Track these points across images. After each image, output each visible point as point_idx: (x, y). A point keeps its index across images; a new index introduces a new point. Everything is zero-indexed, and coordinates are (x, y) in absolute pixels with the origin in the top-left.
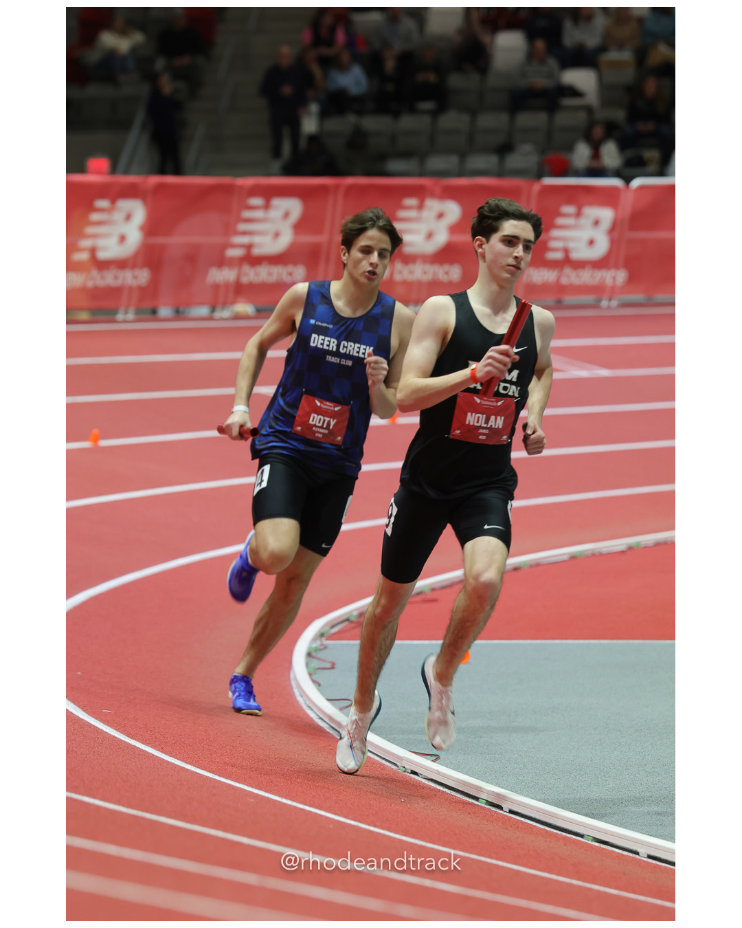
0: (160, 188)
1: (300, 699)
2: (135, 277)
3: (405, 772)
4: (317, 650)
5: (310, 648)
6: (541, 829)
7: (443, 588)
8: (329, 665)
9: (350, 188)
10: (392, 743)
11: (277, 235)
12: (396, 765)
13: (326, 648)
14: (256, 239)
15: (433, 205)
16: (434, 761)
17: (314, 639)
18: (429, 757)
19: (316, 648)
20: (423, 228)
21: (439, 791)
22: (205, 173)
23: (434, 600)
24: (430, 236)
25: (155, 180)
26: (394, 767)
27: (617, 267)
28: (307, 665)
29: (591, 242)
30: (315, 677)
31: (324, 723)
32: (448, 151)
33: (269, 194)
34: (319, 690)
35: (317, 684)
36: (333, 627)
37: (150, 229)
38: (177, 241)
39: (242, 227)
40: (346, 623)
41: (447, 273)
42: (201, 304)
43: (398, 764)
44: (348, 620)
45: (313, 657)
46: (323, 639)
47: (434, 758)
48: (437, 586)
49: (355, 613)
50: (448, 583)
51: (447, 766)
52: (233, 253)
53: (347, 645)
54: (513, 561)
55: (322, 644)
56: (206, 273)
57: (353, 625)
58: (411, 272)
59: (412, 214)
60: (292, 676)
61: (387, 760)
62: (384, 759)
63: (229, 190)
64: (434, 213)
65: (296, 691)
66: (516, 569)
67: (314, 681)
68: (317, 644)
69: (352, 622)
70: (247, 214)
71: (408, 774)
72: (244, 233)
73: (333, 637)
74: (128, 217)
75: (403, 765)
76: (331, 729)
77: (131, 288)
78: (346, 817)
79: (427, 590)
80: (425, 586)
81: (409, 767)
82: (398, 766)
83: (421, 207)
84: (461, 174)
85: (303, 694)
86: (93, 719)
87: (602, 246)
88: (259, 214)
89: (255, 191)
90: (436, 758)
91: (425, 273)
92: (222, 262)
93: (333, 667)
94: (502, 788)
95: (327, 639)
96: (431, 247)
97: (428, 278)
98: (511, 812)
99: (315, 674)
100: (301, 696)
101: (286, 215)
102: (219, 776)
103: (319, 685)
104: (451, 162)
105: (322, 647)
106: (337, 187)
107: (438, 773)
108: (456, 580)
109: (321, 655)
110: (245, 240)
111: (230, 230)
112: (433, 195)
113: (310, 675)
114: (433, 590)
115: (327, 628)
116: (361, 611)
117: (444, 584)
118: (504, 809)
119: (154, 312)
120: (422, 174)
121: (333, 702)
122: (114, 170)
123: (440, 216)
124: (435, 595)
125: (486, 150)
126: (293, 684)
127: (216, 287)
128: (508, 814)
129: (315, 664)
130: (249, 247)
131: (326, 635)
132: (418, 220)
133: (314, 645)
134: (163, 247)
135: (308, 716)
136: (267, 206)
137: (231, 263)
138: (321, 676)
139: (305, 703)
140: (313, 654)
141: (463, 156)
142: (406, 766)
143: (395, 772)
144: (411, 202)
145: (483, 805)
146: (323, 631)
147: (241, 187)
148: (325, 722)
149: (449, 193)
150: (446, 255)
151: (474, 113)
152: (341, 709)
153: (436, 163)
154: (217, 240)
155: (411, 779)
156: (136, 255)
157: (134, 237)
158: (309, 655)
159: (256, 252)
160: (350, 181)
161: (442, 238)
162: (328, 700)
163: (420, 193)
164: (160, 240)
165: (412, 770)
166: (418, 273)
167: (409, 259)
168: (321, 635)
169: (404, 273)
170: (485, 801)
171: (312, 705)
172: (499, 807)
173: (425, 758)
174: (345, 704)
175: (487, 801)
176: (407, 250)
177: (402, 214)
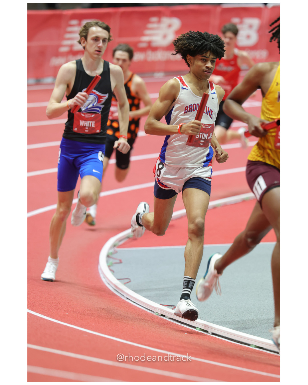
1: (104, 280)
3: (158, 315)
4: (112, 254)
5: (108, 253)
6: (228, 342)
7: (177, 219)
8: (118, 261)
9: (123, 14)
10: (151, 300)
12: (153, 311)
13: (116, 252)
15: (166, 21)
16: (173, 309)
17: (111, 248)
18: (170, 307)
20: (161, 32)
21: (176, 324)
23: (172, 226)
24: (165, 36)
26: (152, 313)
27: (262, 48)
28: (107, 262)
29: (248, 37)
30: (111, 268)
33: (81, 18)
34: (113, 275)
35: (112, 271)
36: (120, 241)
39: (68, 36)
40: (127, 239)
42: (48, 76)
43: (154, 311)
44: (127, 237)
46: (115, 247)
47: (173, 307)
50: (179, 216)
52: (64, 49)
53: (128, 250)
54: (212, 204)
55: (115, 251)
56: (49, 61)
57: (131, 240)
58: (156, 56)
59: (155, 26)
60: (99, 267)
61: (148, 309)
62: (147, 309)
63: (59, 17)
64: (166, 24)
65: (102, 276)
66: (215, 208)
67: (111, 270)
68: (112, 251)
69: (130, 238)
70: (69, 29)
71: (160, 316)
72: (69, 39)
73: (120, 246)
75: (157, 312)
76: (120, 294)
78: (126, 340)
82: (154, 312)
83: (159, 22)
85: (105, 277)
87: (254, 38)
88: (76, 29)
89: (73, 17)
91: (163, 56)
92: (58, 54)
93: (121, 262)
95: (117, 248)
96: (166, 42)
98: (213, 334)
99: (111, 266)
100: (104, 278)
102: (61, 321)
106: (115, 13)
109: (114, 256)
110: (69, 42)
111: (61, 38)
112: (165, 15)
113: (109, 266)
115: (117, 242)
117: (177, 217)
118: (209, 333)
121: (121, 280)
123: (170, 26)
124: (173, 223)
126: (100, 272)
127: (55, 67)
128: (212, 335)
129: (111, 261)
130: (71, 46)
131: (117, 245)
132: (157, 29)
135: (107, 288)
136: (80, 25)
137: (62, 55)
138: (114, 268)
139: (107, 282)
140: (110, 256)
142: (159, 312)
143: (153, 315)
144: (154, 19)
145: (198, 331)
146: (115, 243)
147: (66, 15)
148: (117, 291)
149: (174, 14)
152: (125, 284)
154: (55, 43)
155: (161, 318)
158: (108, 256)
161: (171, 37)
162: (118, 279)
163: (159, 15)
165: (161, 314)
166: (160, 56)
167: (155, 49)
168: (114, 246)
169: (152, 56)
170: (199, 329)
171: (110, 283)
172: (207, 332)
173: (168, 308)
174: (127, 281)
175: (200, 329)
176: (154, 45)
177: (150, 26)
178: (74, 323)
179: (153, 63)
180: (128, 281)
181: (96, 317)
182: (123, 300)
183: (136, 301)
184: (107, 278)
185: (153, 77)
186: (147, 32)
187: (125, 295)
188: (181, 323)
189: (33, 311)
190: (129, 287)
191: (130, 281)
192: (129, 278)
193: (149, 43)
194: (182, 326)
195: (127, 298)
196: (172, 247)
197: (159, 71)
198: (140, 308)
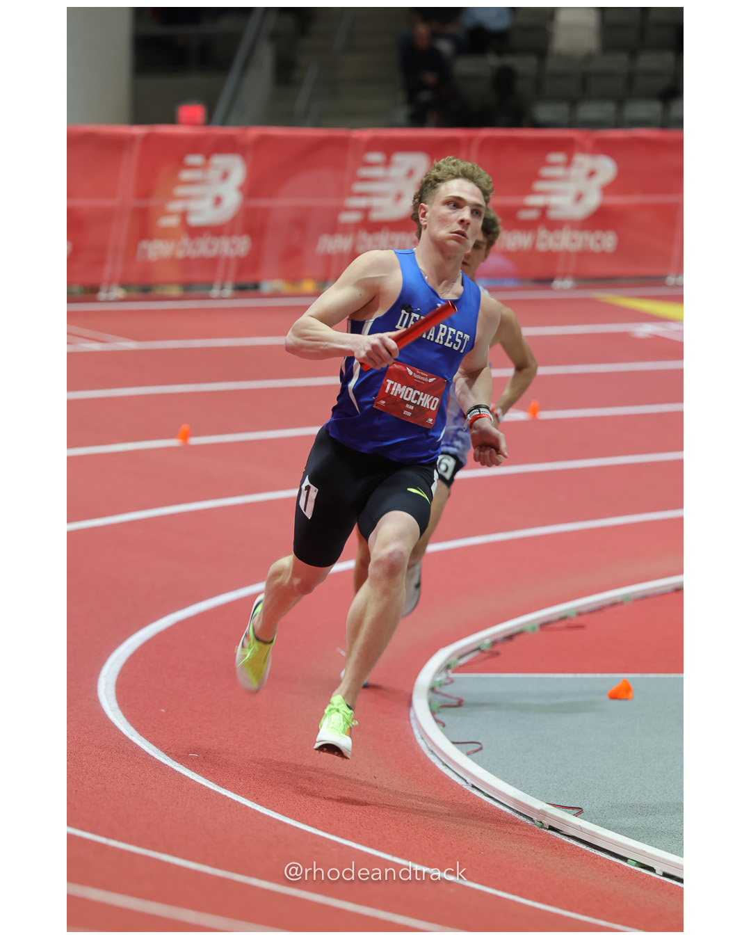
0: (262, 141)
1: (420, 742)
2: (233, 246)
3: (542, 827)
4: (442, 684)
5: (433, 681)
7: (591, 612)
8: (455, 702)
9: (486, 142)
11: (399, 197)
12: (531, 819)
13: (452, 681)
14: (375, 202)
15: (583, 162)
16: (576, 815)
17: (439, 672)
18: (571, 810)
19: (441, 681)
20: (571, 188)
21: (581, 849)
22: (317, 124)
23: (581, 627)
24: (579, 197)
25: (255, 132)
26: (529, 822)
28: (430, 702)
30: (439, 717)
31: (448, 770)
32: (603, 97)
33: (390, 148)
34: (443, 732)
35: (441, 724)
36: (461, 657)
37: (251, 189)
38: (284, 203)
39: (358, 187)
40: (476, 654)
41: (599, 241)
42: (310, 278)
43: (535, 818)
44: (479, 649)
45: (437, 693)
46: (450, 671)
47: (576, 811)
48: (583, 609)
49: (488, 642)
50: (597, 606)
51: (591, 822)
52: (348, 218)
53: (478, 678)
55: (448, 678)
56: (316, 242)
57: (484, 655)
58: (557, 241)
59: (559, 172)
60: (412, 714)
61: (521, 814)
62: (517, 812)
63: (343, 143)
64: (582, 172)
65: (416, 732)
67: (437, 721)
68: (442, 677)
69: (483, 651)
70: (364, 172)
71: (546, 831)
72: (361, 195)
73: (460, 669)
74: (225, 176)
75: (541, 820)
76: (456, 776)
77: (228, 260)
79: (573, 614)
80: (570, 610)
81: (547, 822)
82: (533, 821)
83: (568, 164)
84: (618, 124)
85: (425, 736)
86: (177, 764)
88: (378, 172)
89: (373, 145)
90: (579, 811)
91: (574, 241)
92: (335, 228)
93: (460, 704)
94: (656, 847)
95: (454, 672)
96: (580, 211)
97: (576, 247)
98: (665, 875)
99: (439, 712)
100: (422, 738)
101: (411, 173)
102: (323, 831)
103: (444, 726)
104: (605, 110)
105: (448, 681)
106: (470, 141)
107: (581, 829)
108: (607, 602)
109: (447, 690)
110: (361, 202)
111: (344, 191)
112: (583, 150)
113: (433, 713)
114: (580, 614)
115: (454, 659)
116: (494, 638)
117: (592, 607)
118: (657, 872)
119: (256, 287)
120: (571, 124)
121: (460, 745)
122: (209, 120)
123: (592, 174)
124: (582, 620)
125: (647, 96)
126: (413, 723)
127: (328, 258)
128: (662, 878)
129: (439, 700)
130: (366, 211)
131: (453, 666)
132: (564, 179)
133: (438, 679)
134: (266, 211)
135: (430, 761)
136: (388, 163)
137: (345, 229)
138: (446, 716)
139: (428, 747)
140: (438, 689)
141: (620, 102)
142: (545, 822)
143: (530, 827)
144: (557, 157)
145: (632, 867)
146: (448, 662)
147: (357, 141)
148: (450, 768)
149: (603, 148)
150: (599, 219)
151: (633, 53)
152: (468, 754)
153: (590, 111)
154: (330, 202)
155: (549, 835)
156: (234, 220)
157: (232, 199)
158: (432, 690)
159: (375, 216)
160: (486, 133)
161: (593, 200)
162: (453, 743)
163: (568, 147)
164: (263, 203)
165: (550, 826)
166: (565, 241)
167: (555, 225)
168: (447, 667)
169: (548, 241)
170: (635, 862)
171: (435, 749)
172: (652, 869)
173: (566, 812)
174: (473, 748)
175: (638, 862)
176: (553, 214)
177: (546, 172)
178: (353, 837)
179: (551, 256)
180: (476, 747)
181: (402, 825)
182: (464, 791)
183: (493, 793)
184: (429, 738)
185: (550, 288)
186: (539, 186)
187: (468, 780)
188: (595, 848)
189: (261, 804)
190: (479, 762)
191: (481, 749)
192: (479, 741)
193: (544, 210)
194: (597, 855)
195: (473, 786)
196: (579, 675)
197: (564, 276)
198: (501, 811)
